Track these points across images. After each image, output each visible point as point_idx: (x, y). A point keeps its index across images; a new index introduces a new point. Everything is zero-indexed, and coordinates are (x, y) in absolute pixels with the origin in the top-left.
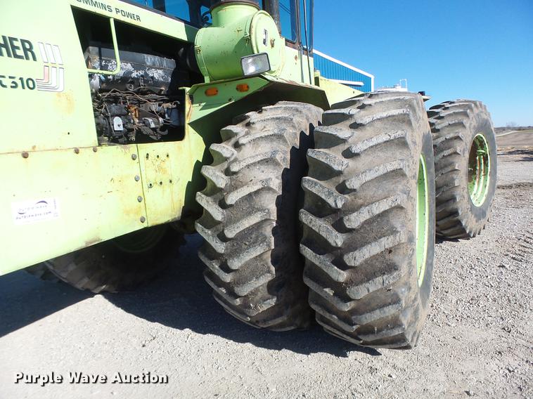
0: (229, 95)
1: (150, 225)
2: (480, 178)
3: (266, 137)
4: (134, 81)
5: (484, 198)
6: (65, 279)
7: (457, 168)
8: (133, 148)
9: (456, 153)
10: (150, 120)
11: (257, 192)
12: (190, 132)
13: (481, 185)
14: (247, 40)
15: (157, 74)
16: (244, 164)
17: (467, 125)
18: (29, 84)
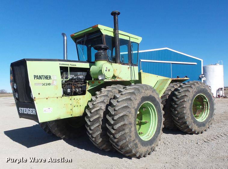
0: (97, 84)
1: (73, 116)
2: (205, 111)
3: (103, 95)
4: (75, 79)
5: (206, 119)
6: (50, 127)
7: (184, 106)
8: (71, 97)
9: (184, 101)
10: (77, 89)
11: (98, 110)
12: (87, 93)
13: (206, 113)
14: (101, 70)
15: (81, 77)
16: (96, 102)
17: (191, 91)
18: (49, 84)
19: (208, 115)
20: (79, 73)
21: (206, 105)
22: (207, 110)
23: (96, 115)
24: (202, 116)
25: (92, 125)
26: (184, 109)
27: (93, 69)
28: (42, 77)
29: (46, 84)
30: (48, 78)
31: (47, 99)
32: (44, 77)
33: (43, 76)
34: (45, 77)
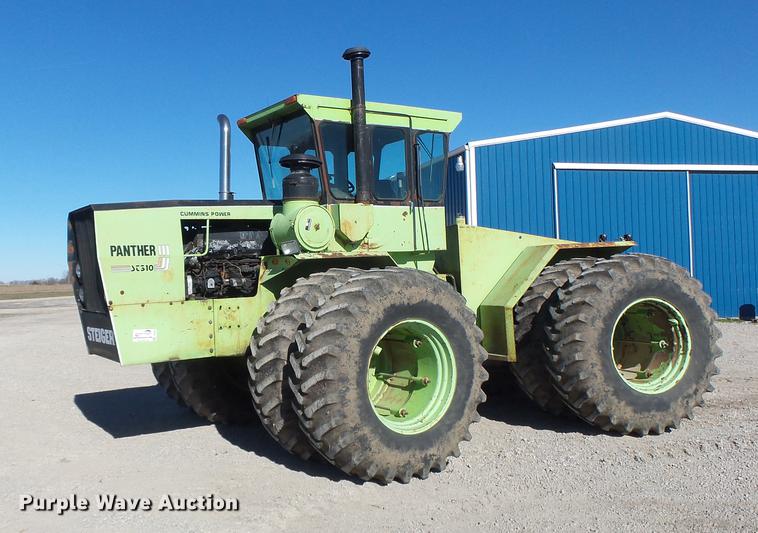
1: (217, 355)
2: (678, 358)
4: (229, 251)
5: (673, 384)
7: (577, 338)
8: (210, 302)
9: (578, 321)
10: (234, 281)
13: (677, 367)
14: (292, 228)
15: (249, 245)
17: (605, 289)
18: (150, 268)
19: (683, 371)
20: (243, 234)
21: (678, 338)
22: (685, 354)
23: (269, 353)
24: (664, 376)
25: (261, 380)
26: (579, 348)
27: (278, 222)
28: (131, 249)
29: (140, 268)
30: (148, 252)
31: (143, 305)
32: (136, 249)
33: (133, 247)
34: (139, 251)
